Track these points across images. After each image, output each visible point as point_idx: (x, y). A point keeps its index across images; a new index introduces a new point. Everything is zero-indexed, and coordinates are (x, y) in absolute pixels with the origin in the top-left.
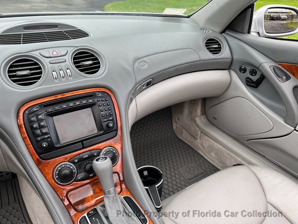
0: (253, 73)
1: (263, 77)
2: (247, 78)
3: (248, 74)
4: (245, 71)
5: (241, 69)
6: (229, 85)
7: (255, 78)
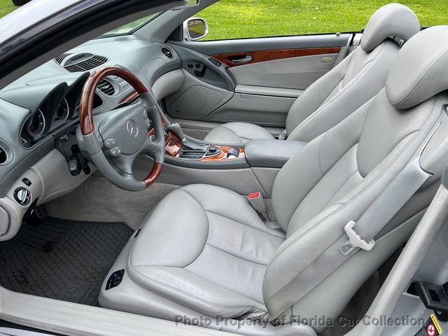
0: (198, 66)
1: (206, 67)
2: (196, 71)
3: (195, 68)
4: (192, 66)
5: (189, 66)
6: (184, 80)
7: (200, 70)
